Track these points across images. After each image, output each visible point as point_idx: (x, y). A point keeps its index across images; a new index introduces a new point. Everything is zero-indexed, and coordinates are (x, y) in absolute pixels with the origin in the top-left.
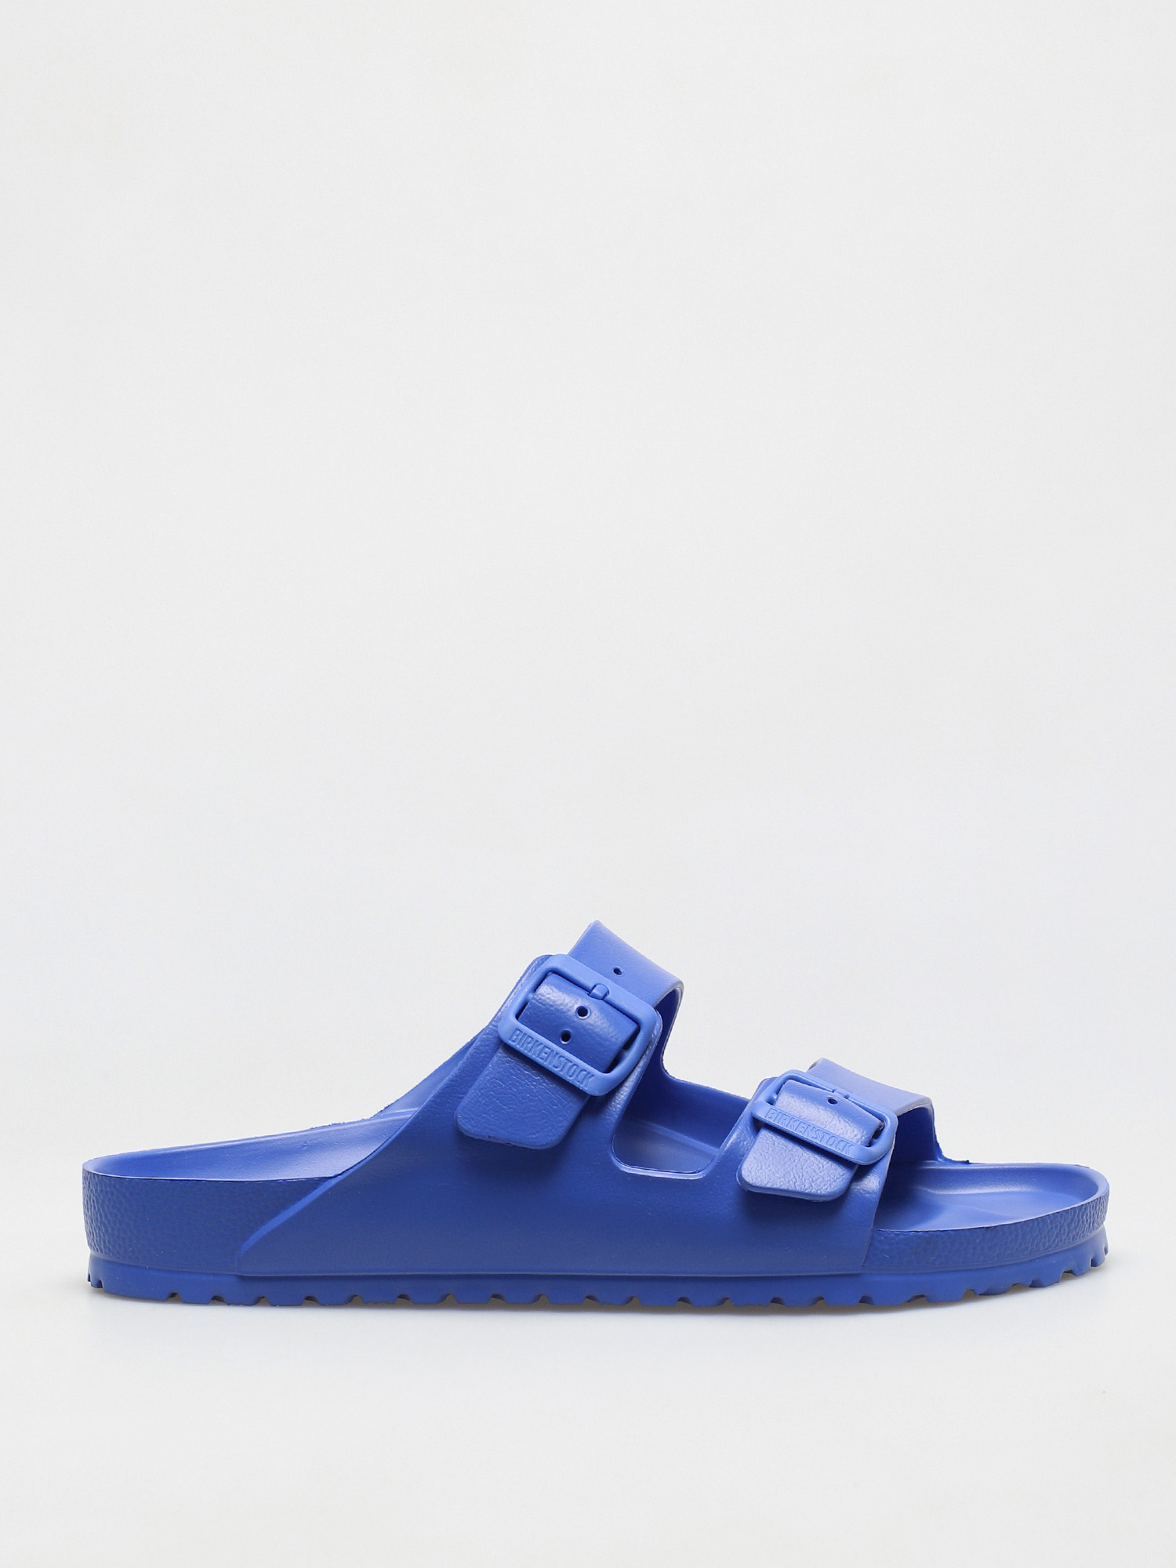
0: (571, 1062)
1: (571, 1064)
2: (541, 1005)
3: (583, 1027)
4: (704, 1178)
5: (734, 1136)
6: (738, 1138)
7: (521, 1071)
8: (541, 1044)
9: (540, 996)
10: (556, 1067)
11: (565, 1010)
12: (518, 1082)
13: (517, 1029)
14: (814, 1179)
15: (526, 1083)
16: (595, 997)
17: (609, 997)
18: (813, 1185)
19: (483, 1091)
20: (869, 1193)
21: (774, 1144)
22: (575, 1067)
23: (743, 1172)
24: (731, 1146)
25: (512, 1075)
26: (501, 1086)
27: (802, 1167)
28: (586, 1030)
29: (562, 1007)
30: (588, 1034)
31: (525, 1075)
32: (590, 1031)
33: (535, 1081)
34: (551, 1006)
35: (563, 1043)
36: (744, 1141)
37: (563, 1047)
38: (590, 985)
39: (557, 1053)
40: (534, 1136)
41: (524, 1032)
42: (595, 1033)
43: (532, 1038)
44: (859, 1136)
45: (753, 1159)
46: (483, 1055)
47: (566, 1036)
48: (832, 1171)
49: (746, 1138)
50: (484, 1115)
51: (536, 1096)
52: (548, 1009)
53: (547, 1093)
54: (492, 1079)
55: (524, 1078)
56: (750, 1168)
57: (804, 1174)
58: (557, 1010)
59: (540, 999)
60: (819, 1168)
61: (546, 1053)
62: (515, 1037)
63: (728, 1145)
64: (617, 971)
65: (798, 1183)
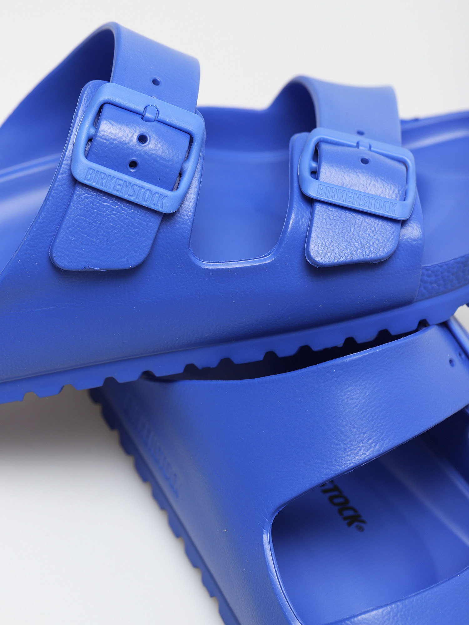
0: (144, 188)
1: (143, 190)
2: (105, 141)
3: (147, 154)
4: (275, 260)
5: (293, 216)
6: (296, 217)
7: (101, 204)
8: (114, 177)
9: (102, 133)
10: (131, 196)
11: (127, 141)
12: (100, 214)
13: (90, 168)
14: (371, 243)
15: (107, 214)
16: (148, 120)
17: (161, 117)
18: (372, 249)
19: (70, 229)
20: (415, 240)
21: (330, 218)
22: (148, 192)
23: (312, 253)
24: (293, 226)
25: (93, 209)
26: (85, 221)
27: (358, 234)
28: (150, 156)
29: (124, 139)
30: (151, 158)
31: (104, 207)
32: (153, 156)
33: (114, 210)
34: (115, 140)
35: (132, 170)
36: (302, 218)
37: (132, 175)
38: (141, 109)
39: (130, 183)
40: (124, 260)
41: (96, 169)
42: (158, 156)
43: (105, 174)
44: (396, 191)
45: (316, 238)
46: (62, 194)
47: (133, 164)
48: (383, 232)
49: (303, 215)
50: (77, 250)
51: (119, 224)
52: (111, 143)
53: (127, 219)
54: (76, 216)
55: (104, 209)
56: (316, 248)
57: (362, 240)
58: (120, 143)
59: (103, 135)
60: (373, 231)
61: (120, 185)
62: (89, 176)
63: (290, 226)
64: (155, 82)
65: (359, 251)
